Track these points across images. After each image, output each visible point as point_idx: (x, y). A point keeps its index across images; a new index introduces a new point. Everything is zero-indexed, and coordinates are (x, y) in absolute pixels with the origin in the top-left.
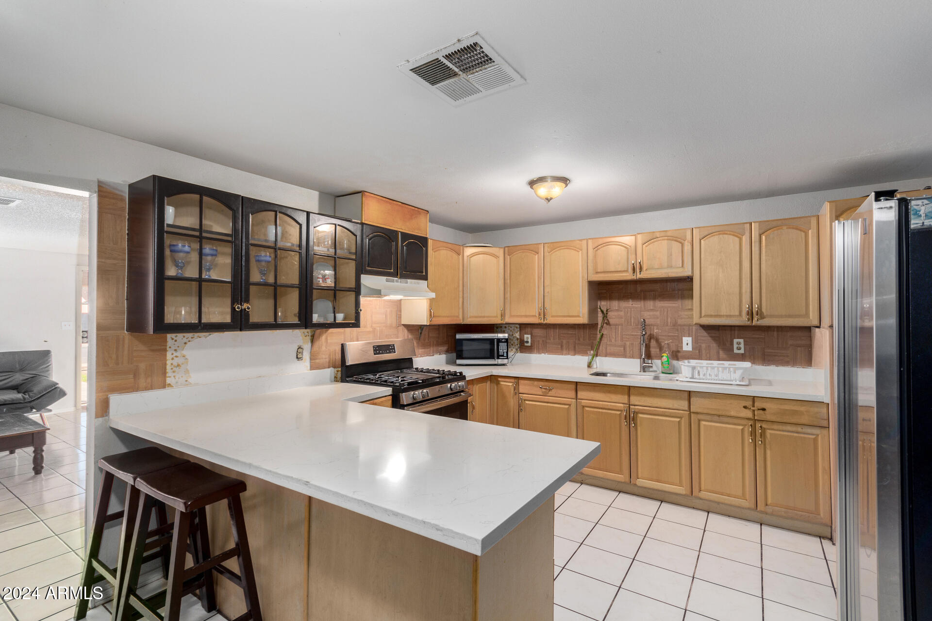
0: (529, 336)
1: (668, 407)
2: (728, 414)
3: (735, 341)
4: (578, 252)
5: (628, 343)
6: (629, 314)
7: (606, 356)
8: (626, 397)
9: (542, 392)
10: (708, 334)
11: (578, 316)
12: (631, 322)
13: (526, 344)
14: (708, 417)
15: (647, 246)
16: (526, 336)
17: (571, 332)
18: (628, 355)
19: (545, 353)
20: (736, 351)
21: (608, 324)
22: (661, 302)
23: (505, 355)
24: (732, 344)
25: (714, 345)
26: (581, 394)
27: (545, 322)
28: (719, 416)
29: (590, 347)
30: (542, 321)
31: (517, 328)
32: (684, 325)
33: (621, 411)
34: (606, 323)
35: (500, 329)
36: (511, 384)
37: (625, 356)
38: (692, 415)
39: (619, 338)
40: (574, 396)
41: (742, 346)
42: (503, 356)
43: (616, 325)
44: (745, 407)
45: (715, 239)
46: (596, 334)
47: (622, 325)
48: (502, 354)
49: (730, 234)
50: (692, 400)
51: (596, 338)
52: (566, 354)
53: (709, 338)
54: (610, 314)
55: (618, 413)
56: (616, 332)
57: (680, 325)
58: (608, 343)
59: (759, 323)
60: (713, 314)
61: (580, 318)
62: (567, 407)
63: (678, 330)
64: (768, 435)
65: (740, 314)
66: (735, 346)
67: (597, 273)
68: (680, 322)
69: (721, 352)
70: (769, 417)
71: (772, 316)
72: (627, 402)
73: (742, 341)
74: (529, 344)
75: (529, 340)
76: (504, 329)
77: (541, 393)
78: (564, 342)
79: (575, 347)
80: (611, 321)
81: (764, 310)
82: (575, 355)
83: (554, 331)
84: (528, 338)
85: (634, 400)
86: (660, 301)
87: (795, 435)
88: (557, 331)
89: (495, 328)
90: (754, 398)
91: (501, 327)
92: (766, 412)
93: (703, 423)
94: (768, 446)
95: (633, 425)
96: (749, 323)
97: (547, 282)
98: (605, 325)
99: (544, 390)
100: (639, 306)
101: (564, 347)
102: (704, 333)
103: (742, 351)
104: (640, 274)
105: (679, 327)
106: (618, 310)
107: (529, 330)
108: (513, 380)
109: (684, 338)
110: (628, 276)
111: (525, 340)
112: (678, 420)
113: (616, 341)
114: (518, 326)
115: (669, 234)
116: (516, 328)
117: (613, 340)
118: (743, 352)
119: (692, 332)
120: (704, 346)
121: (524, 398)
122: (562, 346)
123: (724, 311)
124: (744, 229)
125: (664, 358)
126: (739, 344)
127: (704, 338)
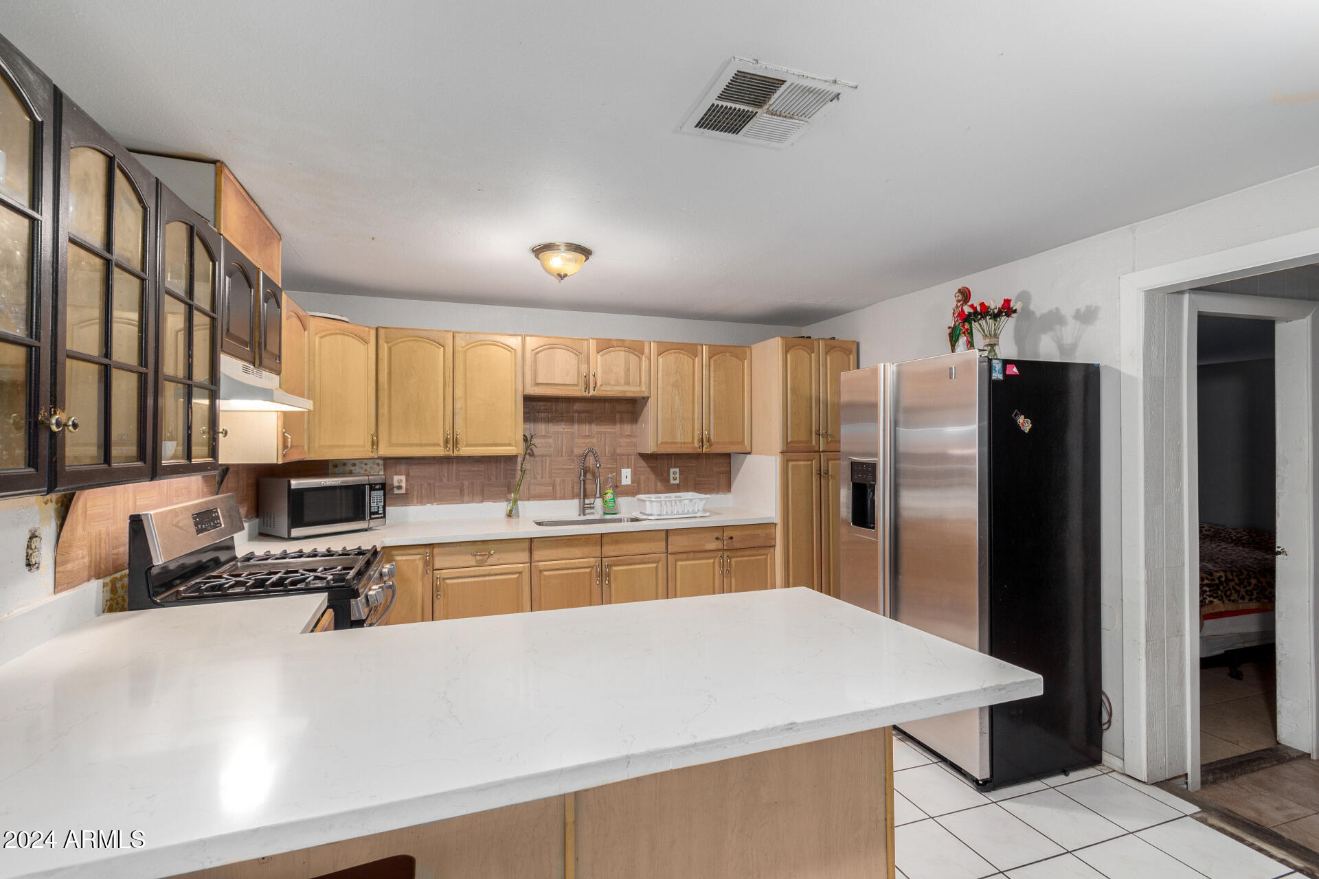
0: (403, 478)
1: (645, 552)
2: (702, 548)
3: (672, 470)
4: (511, 352)
5: (558, 480)
6: (560, 440)
7: (528, 500)
8: (599, 548)
9: (477, 561)
10: (647, 463)
11: (510, 445)
12: (562, 451)
13: (396, 491)
14: (685, 556)
15: (602, 356)
16: (396, 478)
17: (482, 467)
18: (558, 495)
19: (432, 503)
20: (672, 482)
21: (532, 455)
22: (598, 427)
23: (381, 511)
24: (669, 475)
25: (652, 477)
26: (537, 555)
27: (456, 453)
28: (694, 552)
29: (506, 489)
30: (450, 453)
31: (378, 464)
32: (623, 455)
33: (592, 567)
34: (529, 454)
35: (340, 469)
36: (419, 557)
37: (554, 497)
38: (669, 556)
39: (547, 474)
40: (527, 559)
41: (677, 476)
42: (377, 513)
43: (542, 456)
44: (717, 539)
45: (671, 357)
46: (515, 470)
47: (550, 456)
48: (376, 510)
49: (685, 354)
50: (669, 539)
51: (514, 475)
52: (469, 502)
53: (648, 469)
54: (534, 441)
55: (588, 570)
56: (542, 466)
57: (619, 455)
58: (532, 481)
59: (708, 450)
60: (669, 441)
62: (516, 576)
63: (616, 461)
64: (733, 563)
65: (693, 442)
66: (672, 476)
67: (537, 384)
68: (619, 451)
69: (659, 484)
70: (737, 545)
71: (717, 443)
72: (599, 555)
73: (677, 470)
74: (403, 491)
75: (404, 485)
76: (353, 468)
77: (474, 563)
78: (466, 483)
79: (483, 490)
80: (536, 451)
81: (712, 437)
82: (482, 502)
83: (449, 469)
84: (400, 481)
85: (609, 550)
86: (597, 425)
87: (753, 558)
88: (454, 466)
89: (330, 467)
90: (723, 528)
91: (345, 464)
92: (733, 540)
93: (679, 563)
94: (733, 575)
95: (607, 582)
96: (699, 451)
97: (459, 393)
98: (527, 456)
99: (478, 558)
100: (573, 430)
101: (466, 491)
102: (642, 463)
103: (677, 482)
104: (594, 390)
105: (618, 457)
106: (544, 436)
107: (403, 468)
108: (421, 550)
109: (623, 470)
110: (578, 392)
111: (396, 484)
112: (655, 565)
113: (542, 478)
114: (381, 462)
115: (627, 344)
116: (375, 466)
117: (539, 477)
118: (678, 482)
119: (631, 462)
120: (642, 478)
121: (443, 576)
122: (462, 490)
123: (679, 438)
124: (697, 350)
125: (608, 495)
126: (675, 475)
127: (642, 469)
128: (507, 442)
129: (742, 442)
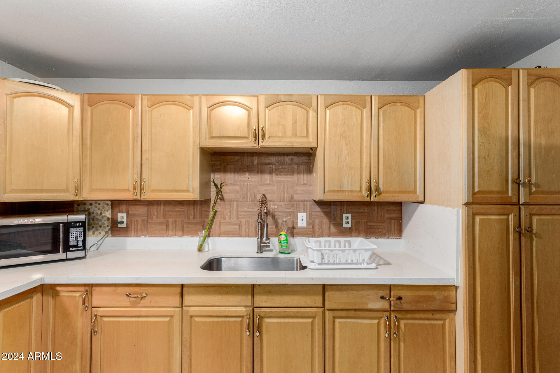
0: (125, 215)
1: (299, 305)
2: (365, 307)
3: (344, 215)
4: (189, 110)
5: (243, 221)
6: (245, 188)
7: (219, 236)
8: (250, 297)
9: (130, 302)
10: (321, 209)
11: (187, 191)
12: (247, 197)
13: (119, 226)
14: (344, 313)
15: (270, 110)
16: (120, 215)
17: (178, 209)
18: (243, 233)
19: (145, 236)
20: (344, 225)
21: (222, 199)
22: (278, 176)
23: (80, 244)
24: (341, 219)
25: (326, 220)
26: (188, 299)
27: (143, 198)
28: (355, 310)
29: (201, 226)
30: (138, 197)
31: (108, 204)
32: (300, 201)
33: (243, 317)
34: (220, 199)
35: (81, 208)
36: (78, 294)
37: (239, 235)
38: (327, 312)
39: (234, 215)
40: (178, 303)
41: (350, 220)
42: (76, 246)
43: (231, 201)
44: (382, 298)
45: (338, 109)
46: (209, 211)
47: (237, 201)
48: (75, 244)
49: (353, 106)
50: (327, 294)
51: (208, 215)
52: (172, 236)
53: (322, 214)
54: (224, 188)
55: (239, 319)
56: (230, 209)
57: (296, 201)
58: (222, 221)
59: (376, 198)
60: (336, 189)
61: (189, 194)
62: (168, 319)
63: (293, 206)
64: (402, 326)
65: (360, 191)
66: (344, 220)
67: (212, 137)
68: (296, 197)
69: (332, 227)
70: (406, 306)
71: (387, 192)
72: (250, 304)
73: (349, 215)
74: (124, 225)
75: (125, 220)
76: (90, 207)
77: (128, 304)
78: (170, 220)
79: (183, 227)
80: (226, 197)
81: (381, 186)
82: (183, 236)
83: (157, 209)
84: (122, 218)
85: (260, 300)
87: (427, 322)
88: (162, 207)
89: (75, 206)
90: (390, 287)
91: (85, 204)
92: (402, 301)
93: (338, 321)
94: (402, 339)
95: (258, 334)
96: (367, 199)
97: (146, 147)
98: (219, 200)
99: (132, 299)
100: (256, 179)
101: (170, 227)
102: (317, 209)
103: (349, 226)
104: (262, 142)
105: (295, 202)
106: (233, 184)
107: (124, 207)
108: (82, 289)
109: (299, 214)
110: (248, 144)
111: (119, 220)
112: (310, 320)
113: (230, 218)
114: (110, 203)
115: (294, 98)
116: (105, 206)
117: (228, 218)
118: (351, 226)
119: (307, 207)
120: (317, 221)
121: (99, 314)
122: (167, 226)
123: (346, 187)
124: (365, 101)
125: (283, 236)
126: (347, 219)
127: (317, 214)
128: (185, 189)
129: (414, 192)
